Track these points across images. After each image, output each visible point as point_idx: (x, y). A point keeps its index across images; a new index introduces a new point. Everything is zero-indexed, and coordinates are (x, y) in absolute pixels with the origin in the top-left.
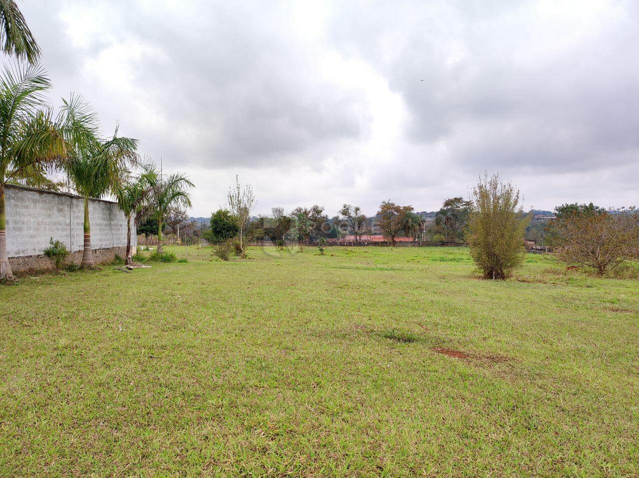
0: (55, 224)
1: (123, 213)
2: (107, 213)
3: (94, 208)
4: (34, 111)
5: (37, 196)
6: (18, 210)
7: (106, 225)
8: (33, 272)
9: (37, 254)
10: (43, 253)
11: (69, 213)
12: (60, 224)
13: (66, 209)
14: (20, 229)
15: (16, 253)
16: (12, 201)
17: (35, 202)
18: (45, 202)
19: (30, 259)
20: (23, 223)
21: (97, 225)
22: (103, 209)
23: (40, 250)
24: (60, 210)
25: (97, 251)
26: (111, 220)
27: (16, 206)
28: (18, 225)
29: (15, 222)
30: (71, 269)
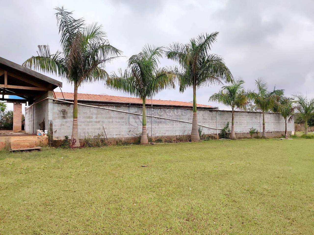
0: (254, 122)
1: (283, 118)
2: (278, 118)
3: (271, 116)
4: (241, 90)
5: (247, 114)
6: (241, 118)
7: (277, 123)
8: (245, 138)
9: (247, 132)
10: (249, 132)
11: (259, 119)
12: (256, 122)
13: (258, 117)
14: (241, 124)
15: (240, 132)
16: (239, 116)
17: (246, 116)
18: (250, 116)
19: (245, 134)
20: (242, 122)
21: (272, 123)
22: (275, 117)
23: (248, 131)
24: (256, 118)
25: (272, 132)
26: (279, 120)
27: (240, 117)
28: (241, 123)
29: (240, 122)
30: (257, 138)
